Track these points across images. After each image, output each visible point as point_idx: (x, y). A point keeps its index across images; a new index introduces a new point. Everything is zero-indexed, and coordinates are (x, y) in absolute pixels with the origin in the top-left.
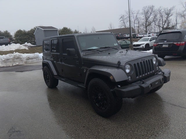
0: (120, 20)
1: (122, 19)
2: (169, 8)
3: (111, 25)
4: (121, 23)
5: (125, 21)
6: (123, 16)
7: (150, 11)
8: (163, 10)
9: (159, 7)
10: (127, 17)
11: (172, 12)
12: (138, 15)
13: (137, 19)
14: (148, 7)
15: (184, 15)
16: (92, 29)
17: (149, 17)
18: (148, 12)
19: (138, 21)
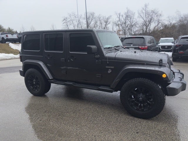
0: (63, 23)
1: (64, 21)
2: (107, 17)
3: (53, 26)
4: (64, 25)
5: (68, 24)
6: (66, 18)
7: (91, 17)
8: (102, 18)
9: (99, 15)
10: (70, 19)
11: (109, 20)
12: (80, 19)
13: (80, 23)
14: (89, 13)
15: (118, 24)
16: (31, 28)
17: (90, 23)
18: (90, 18)
19: (81, 26)
